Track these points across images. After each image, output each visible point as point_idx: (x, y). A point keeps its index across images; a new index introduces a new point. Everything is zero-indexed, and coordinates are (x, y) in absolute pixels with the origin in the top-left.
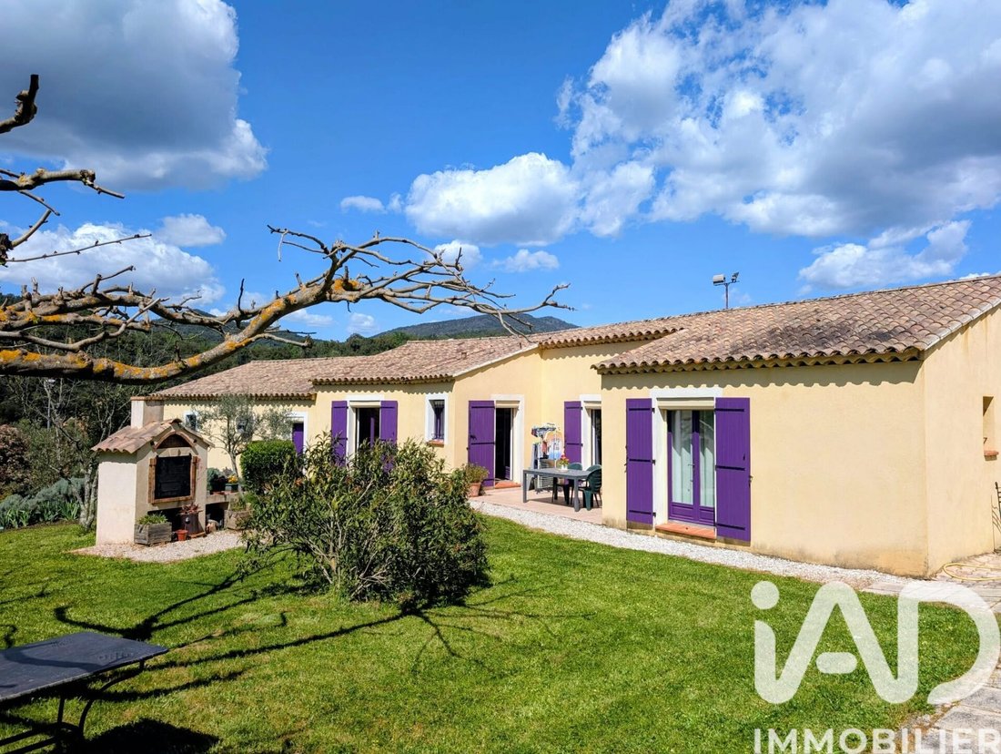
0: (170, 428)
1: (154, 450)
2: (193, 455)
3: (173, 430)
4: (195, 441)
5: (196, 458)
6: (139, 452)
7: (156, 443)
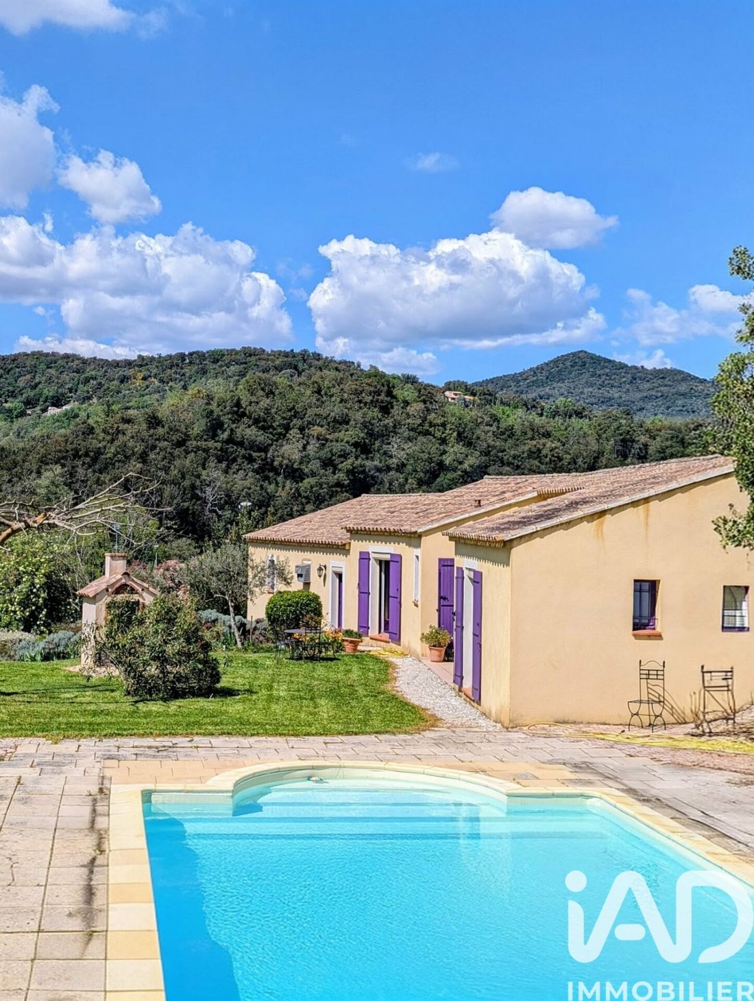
0: (121, 579)
1: (109, 595)
2: (141, 601)
3: (124, 581)
4: (143, 590)
5: (143, 604)
6: (98, 597)
7: (110, 590)
